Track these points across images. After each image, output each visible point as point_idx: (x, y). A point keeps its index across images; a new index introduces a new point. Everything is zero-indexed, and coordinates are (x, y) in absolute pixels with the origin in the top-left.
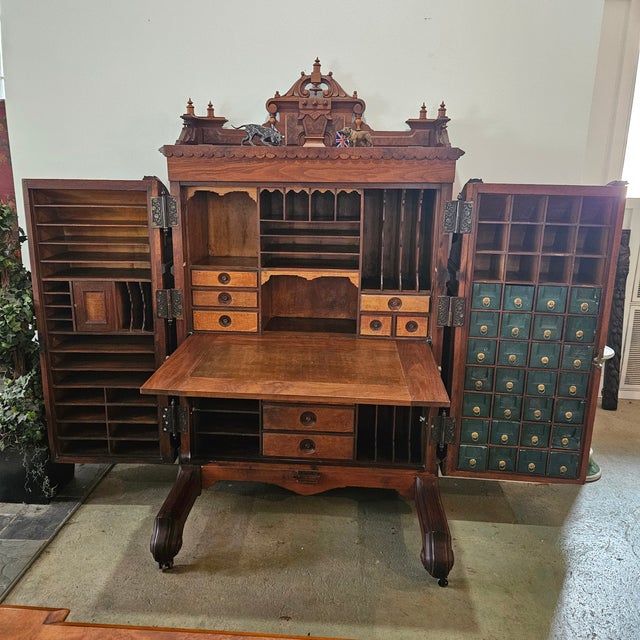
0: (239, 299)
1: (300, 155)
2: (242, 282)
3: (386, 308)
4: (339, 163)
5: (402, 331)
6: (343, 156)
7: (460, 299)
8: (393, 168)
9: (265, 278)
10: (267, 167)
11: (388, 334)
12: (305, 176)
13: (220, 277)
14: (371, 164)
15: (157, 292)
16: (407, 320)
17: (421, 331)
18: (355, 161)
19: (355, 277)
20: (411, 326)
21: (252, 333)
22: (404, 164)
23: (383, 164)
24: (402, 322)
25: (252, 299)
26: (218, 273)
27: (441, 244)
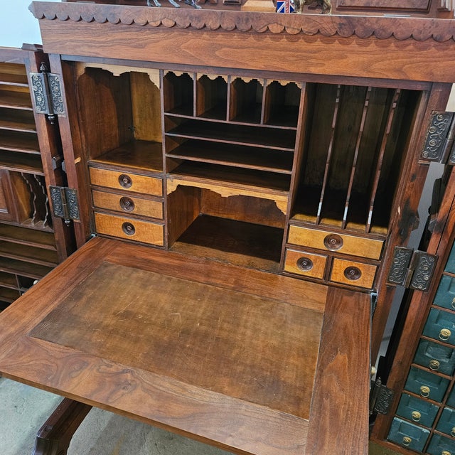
0: (143, 207)
1: (210, 24)
2: (146, 188)
3: (321, 246)
4: (268, 40)
5: (338, 276)
6: (275, 29)
7: (428, 255)
8: (352, 52)
9: (171, 188)
10: (166, 40)
11: (320, 276)
12: (216, 57)
13: (121, 178)
14: (318, 44)
15: (51, 188)
16: (347, 264)
17: (365, 280)
18: (293, 38)
19: (283, 201)
20: (351, 272)
21: (158, 247)
22: (372, 47)
23: (336, 45)
24: (340, 266)
25: (158, 209)
26: (118, 174)
27: (414, 177)
